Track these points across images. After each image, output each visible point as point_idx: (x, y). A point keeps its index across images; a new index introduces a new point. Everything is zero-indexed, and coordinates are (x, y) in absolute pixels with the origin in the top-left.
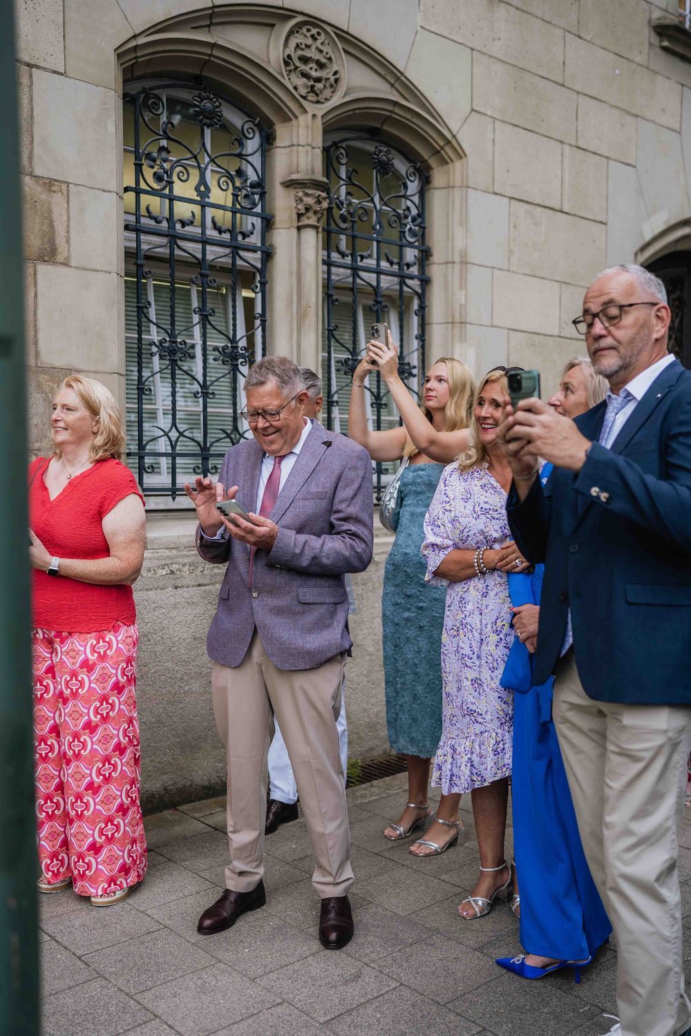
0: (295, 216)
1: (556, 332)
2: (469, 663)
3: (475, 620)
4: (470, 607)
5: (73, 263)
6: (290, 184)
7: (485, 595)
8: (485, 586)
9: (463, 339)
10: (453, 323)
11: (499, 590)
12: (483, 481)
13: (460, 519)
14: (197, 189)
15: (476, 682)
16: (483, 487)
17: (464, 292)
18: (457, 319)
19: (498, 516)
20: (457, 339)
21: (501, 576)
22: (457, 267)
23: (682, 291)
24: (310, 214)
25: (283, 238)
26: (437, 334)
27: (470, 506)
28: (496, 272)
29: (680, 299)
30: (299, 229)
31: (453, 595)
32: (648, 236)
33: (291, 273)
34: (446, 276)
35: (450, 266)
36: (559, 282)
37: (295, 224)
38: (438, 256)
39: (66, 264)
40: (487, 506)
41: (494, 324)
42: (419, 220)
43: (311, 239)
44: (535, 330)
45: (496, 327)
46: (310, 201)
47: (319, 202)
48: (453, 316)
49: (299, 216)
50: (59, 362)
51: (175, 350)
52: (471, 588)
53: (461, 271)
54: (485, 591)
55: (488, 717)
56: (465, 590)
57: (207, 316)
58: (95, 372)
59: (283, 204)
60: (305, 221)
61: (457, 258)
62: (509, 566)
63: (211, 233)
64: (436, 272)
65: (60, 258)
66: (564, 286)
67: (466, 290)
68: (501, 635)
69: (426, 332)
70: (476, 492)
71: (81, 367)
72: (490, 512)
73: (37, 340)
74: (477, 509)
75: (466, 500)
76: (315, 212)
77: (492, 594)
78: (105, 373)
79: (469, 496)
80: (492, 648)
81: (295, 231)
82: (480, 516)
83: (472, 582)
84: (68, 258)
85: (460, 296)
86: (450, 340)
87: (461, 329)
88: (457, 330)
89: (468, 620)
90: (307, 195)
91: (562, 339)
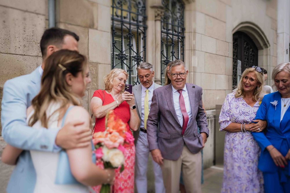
0: (154, 17)
1: (215, 53)
2: (237, 161)
3: (239, 147)
4: (237, 142)
5: (99, 29)
6: (153, 7)
7: (242, 139)
8: (242, 136)
9: (194, 54)
10: (192, 50)
11: (247, 137)
12: (242, 103)
13: (234, 115)
14: (128, 7)
15: (239, 167)
16: (243, 104)
17: (195, 41)
18: (193, 49)
19: (248, 115)
20: (193, 54)
21: (248, 133)
22: (193, 34)
23: (237, 42)
24: (159, 16)
25: (150, 23)
26: (187, 53)
27: (238, 110)
28: (202, 35)
29: (237, 44)
30: (156, 21)
31: (229, 138)
32: (235, 26)
33: (153, 34)
34: (189, 36)
35: (191, 33)
36: (216, 39)
37: (154, 19)
38: (187, 30)
39: (97, 29)
40: (244, 111)
41: (202, 50)
42: (182, 20)
43: (159, 24)
44: (210, 53)
45: (202, 51)
46: (159, 12)
47: (161, 13)
48: (192, 48)
49: (156, 17)
50: (94, 61)
51: (123, 57)
52: (237, 136)
53: (194, 35)
54: (242, 137)
55: (243, 179)
56: (235, 136)
57: (131, 46)
58: (104, 64)
59: (151, 13)
60: (157, 18)
61: (193, 31)
62: (255, 130)
63: (132, 21)
64: (186, 35)
65: (95, 27)
66: (217, 40)
67: (195, 40)
68: (248, 152)
69: (184, 52)
70: (240, 106)
71: (100, 62)
72: (245, 113)
73: (88, 53)
74: (241, 112)
75: (237, 108)
76: (160, 16)
77: (244, 138)
78: (107, 64)
79: (238, 107)
80: (244, 156)
81: (154, 22)
82: (242, 115)
83: (237, 134)
84: (97, 27)
85: (194, 42)
86: (191, 54)
87: (194, 51)
88: (192, 52)
89: (236, 146)
90: (158, 11)
91: (216, 55)
